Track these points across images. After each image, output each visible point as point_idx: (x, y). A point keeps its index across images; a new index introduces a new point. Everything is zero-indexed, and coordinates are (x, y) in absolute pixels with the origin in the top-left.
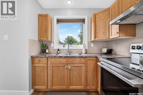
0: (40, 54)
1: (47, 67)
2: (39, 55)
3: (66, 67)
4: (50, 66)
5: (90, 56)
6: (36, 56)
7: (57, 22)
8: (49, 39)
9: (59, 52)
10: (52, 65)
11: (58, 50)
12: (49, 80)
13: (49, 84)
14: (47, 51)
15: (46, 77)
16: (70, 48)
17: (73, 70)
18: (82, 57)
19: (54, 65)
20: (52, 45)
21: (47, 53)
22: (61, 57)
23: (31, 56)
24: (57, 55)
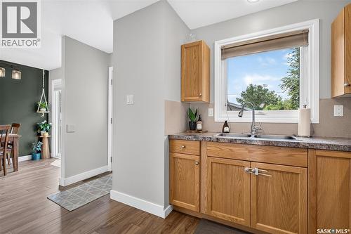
0: (185, 132)
1: (200, 163)
2: (182, 134)
3: (247, 169)
4: (207, 162)
5: (329, 146)
6: (179, 137)
7: (222, 54)
8: (204, 99)
9: (226, 129)
10: (211, 160)
11: (226, 124)
12: (205, 194)
13: (205, 203)
14: (199, 126)
15: (198, 185)
16: (259, 119)
17: (267, 181)
18: (297, 147)
19: (216, 160)
20: (210, 111)
21: (199, 131)
22: (231, 141)
23: (169, 136)
24: (222, 135)
